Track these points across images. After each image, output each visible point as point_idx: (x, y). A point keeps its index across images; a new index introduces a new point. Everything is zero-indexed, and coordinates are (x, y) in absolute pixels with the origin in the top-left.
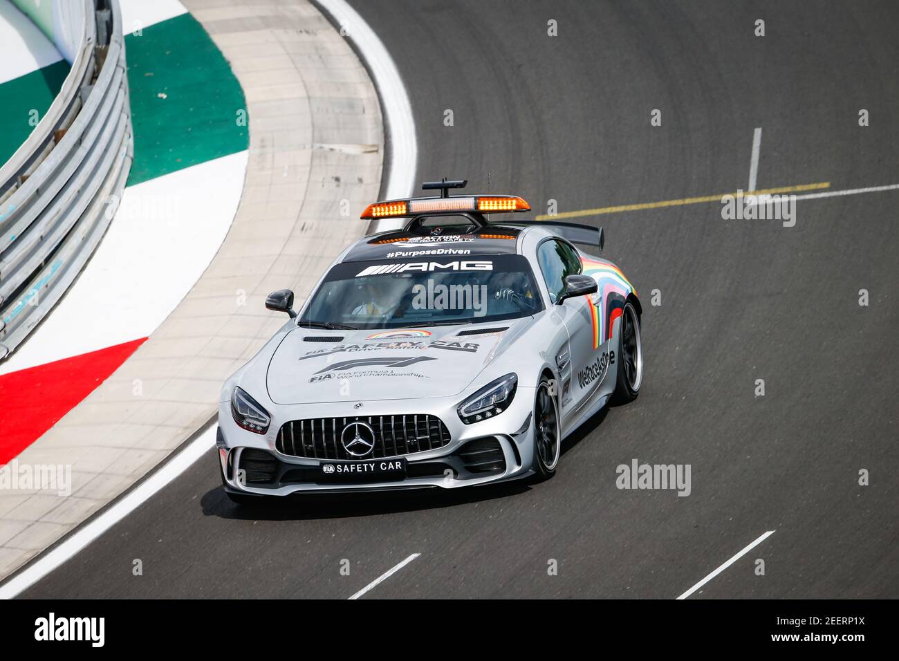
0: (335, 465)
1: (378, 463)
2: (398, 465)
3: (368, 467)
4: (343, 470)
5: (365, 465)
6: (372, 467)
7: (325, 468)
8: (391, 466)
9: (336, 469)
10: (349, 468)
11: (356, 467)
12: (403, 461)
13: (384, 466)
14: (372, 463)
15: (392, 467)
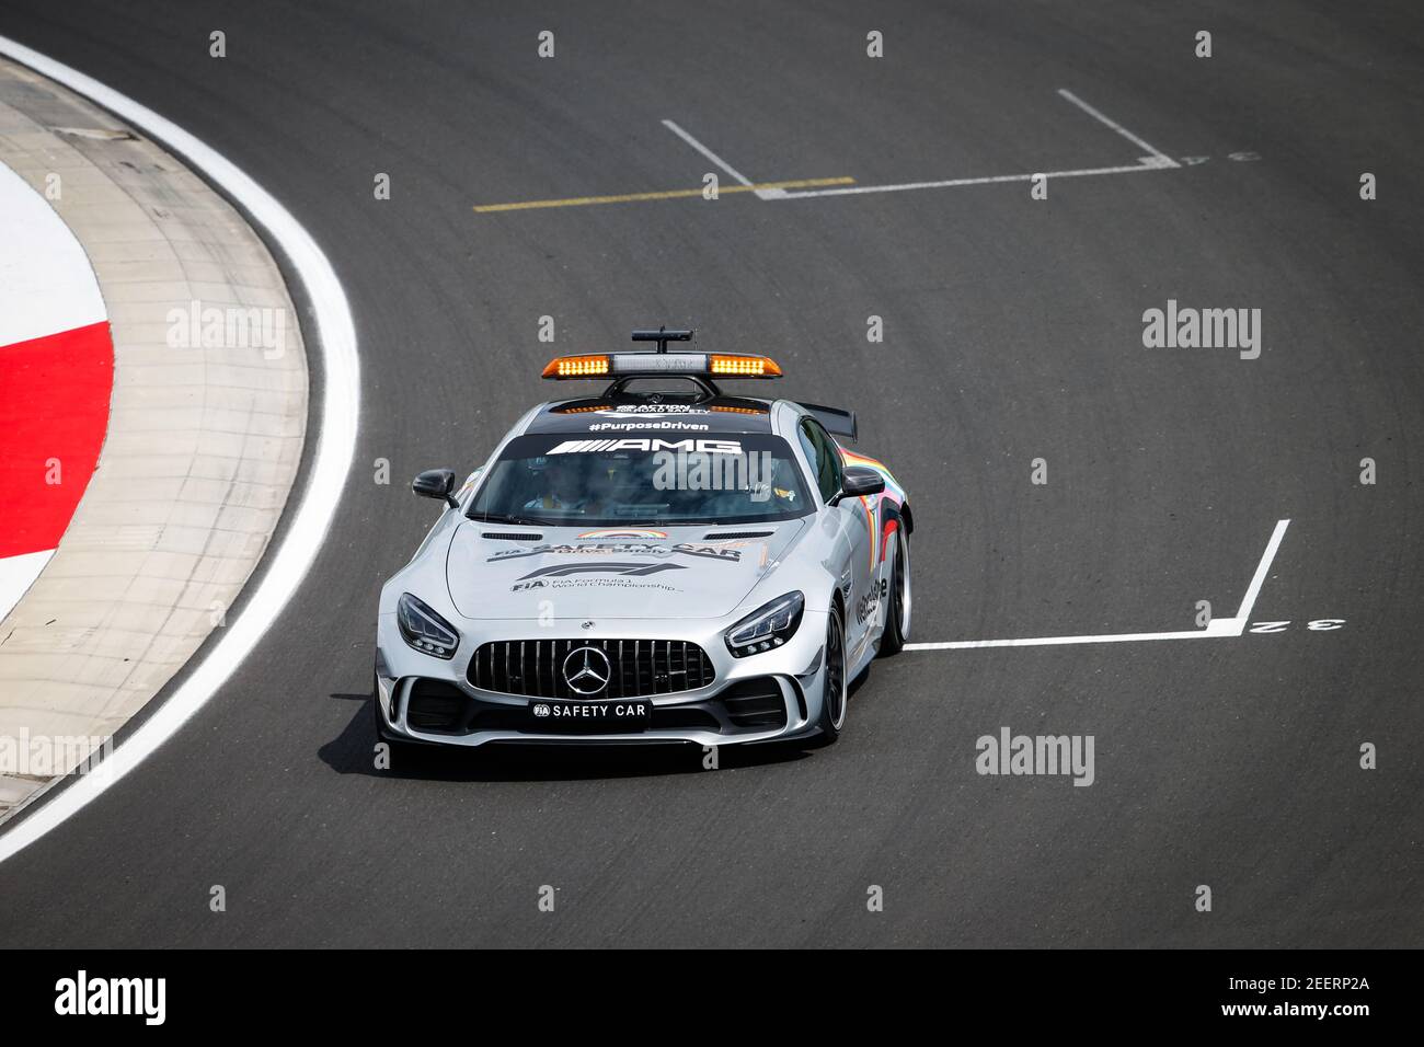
0: (551, 705)
1: (612, 706)
2: (641, 710)
3: (599, 711)
4: (562, 713)
5: (595, 708)
6: (604, 711)
7: (536, 710)
8: (630, 710)
9: (552, 711)
10: (572, 712)
11: (581, 710)
12: (647, 704)
13: (620, 710)
14: (604, 704)
15: (632, 712)
